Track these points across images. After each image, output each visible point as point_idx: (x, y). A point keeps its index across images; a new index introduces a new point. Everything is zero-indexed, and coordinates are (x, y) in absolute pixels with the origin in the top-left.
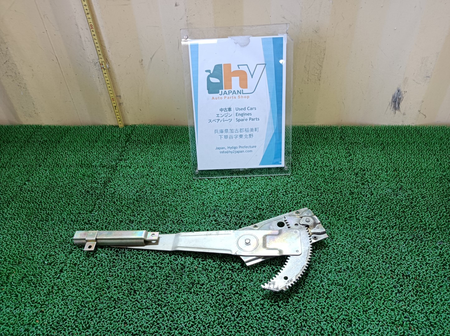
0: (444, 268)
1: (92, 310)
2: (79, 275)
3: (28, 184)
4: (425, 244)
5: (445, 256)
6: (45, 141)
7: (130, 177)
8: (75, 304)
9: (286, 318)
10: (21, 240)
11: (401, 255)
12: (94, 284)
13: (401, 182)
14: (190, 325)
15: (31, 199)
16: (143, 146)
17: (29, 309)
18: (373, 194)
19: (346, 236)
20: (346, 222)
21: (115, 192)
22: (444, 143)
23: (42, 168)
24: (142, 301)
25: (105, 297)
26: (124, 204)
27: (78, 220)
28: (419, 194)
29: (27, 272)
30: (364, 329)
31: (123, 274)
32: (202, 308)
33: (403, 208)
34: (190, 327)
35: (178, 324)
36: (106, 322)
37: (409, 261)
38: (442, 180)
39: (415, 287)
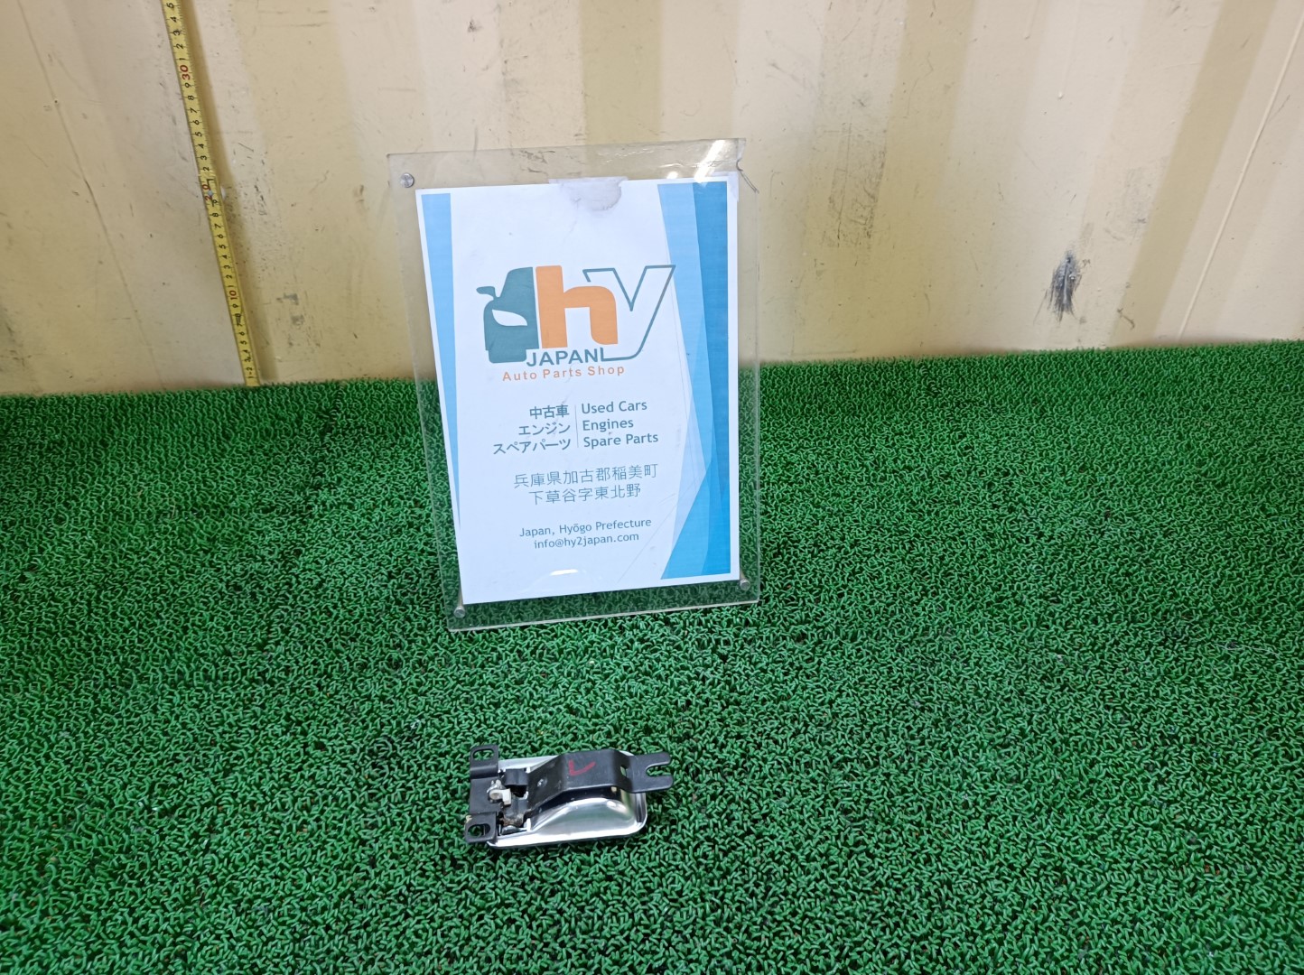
0: (1254, 709)
1: (337, 932)
2: (272, 833)
3: (33, 578)
4: (1196, 651)
5: (1250, 677)
6: (59, 445)
7: (358, 534)
8: (281, 920)
9: (895, 884)
10: (55, 750)
11: (1148, 686)
12: (326, 854)
13: (1105, 499)
14: (641, 936)
15: (55, 623)
16: (375, 442)
17: (136, 955)
18: (1041, 535)
19: (1001, 648)
20: (990, 612)
21: (323, 581)
22: (1185, 392)
23: (69, 528)
24: (483, 888)
25: (367, 890)
26: (361, 615)
27: (227, 674)
28: (1153, 525)
29: (102, 843)
30: (1098, 885)
31: (406, 815)
32: (660, 885)
33: (1123, 564)
34: (643, 941)
35: (605, 937)
36: (392, 958)
37: (1168, 700)
38: (1201, 486)
39: (1197, 762)
